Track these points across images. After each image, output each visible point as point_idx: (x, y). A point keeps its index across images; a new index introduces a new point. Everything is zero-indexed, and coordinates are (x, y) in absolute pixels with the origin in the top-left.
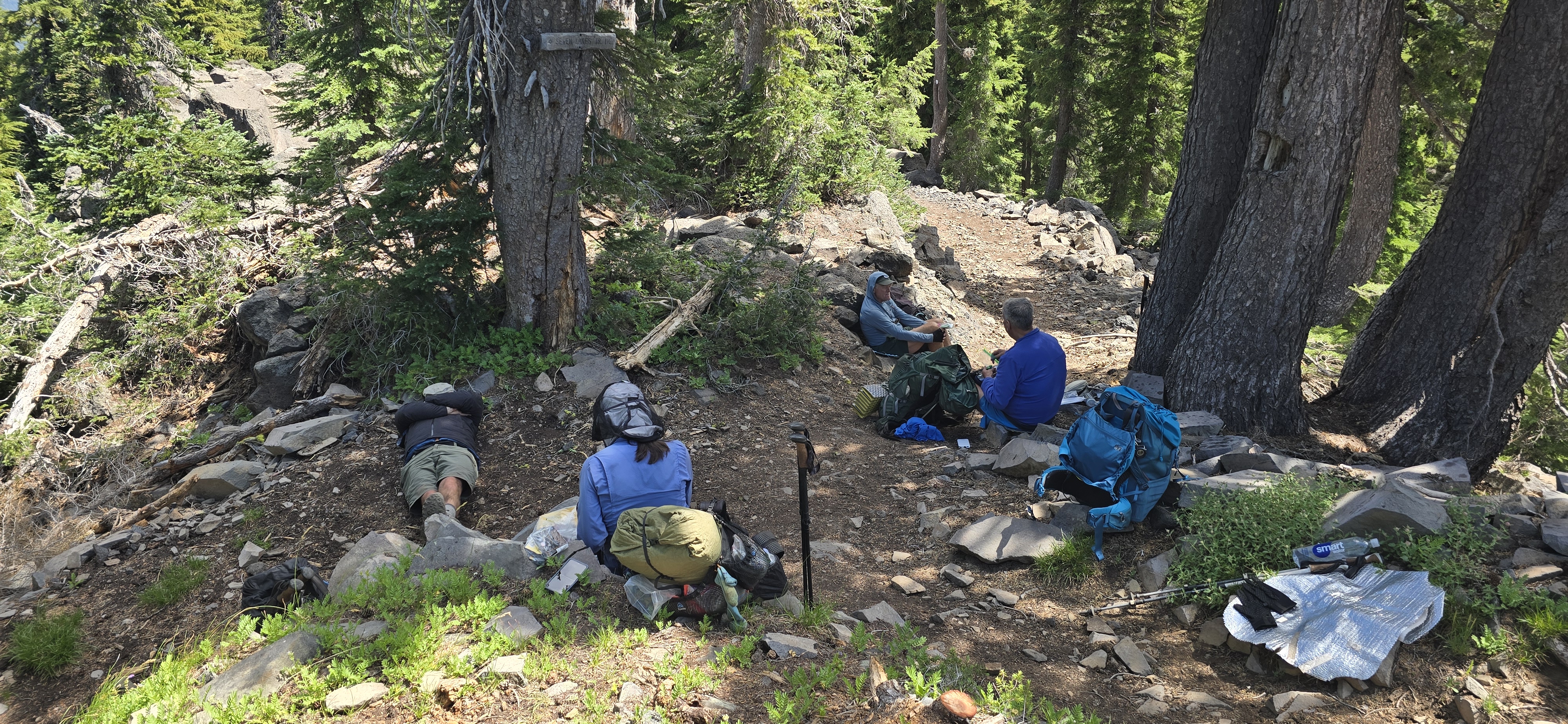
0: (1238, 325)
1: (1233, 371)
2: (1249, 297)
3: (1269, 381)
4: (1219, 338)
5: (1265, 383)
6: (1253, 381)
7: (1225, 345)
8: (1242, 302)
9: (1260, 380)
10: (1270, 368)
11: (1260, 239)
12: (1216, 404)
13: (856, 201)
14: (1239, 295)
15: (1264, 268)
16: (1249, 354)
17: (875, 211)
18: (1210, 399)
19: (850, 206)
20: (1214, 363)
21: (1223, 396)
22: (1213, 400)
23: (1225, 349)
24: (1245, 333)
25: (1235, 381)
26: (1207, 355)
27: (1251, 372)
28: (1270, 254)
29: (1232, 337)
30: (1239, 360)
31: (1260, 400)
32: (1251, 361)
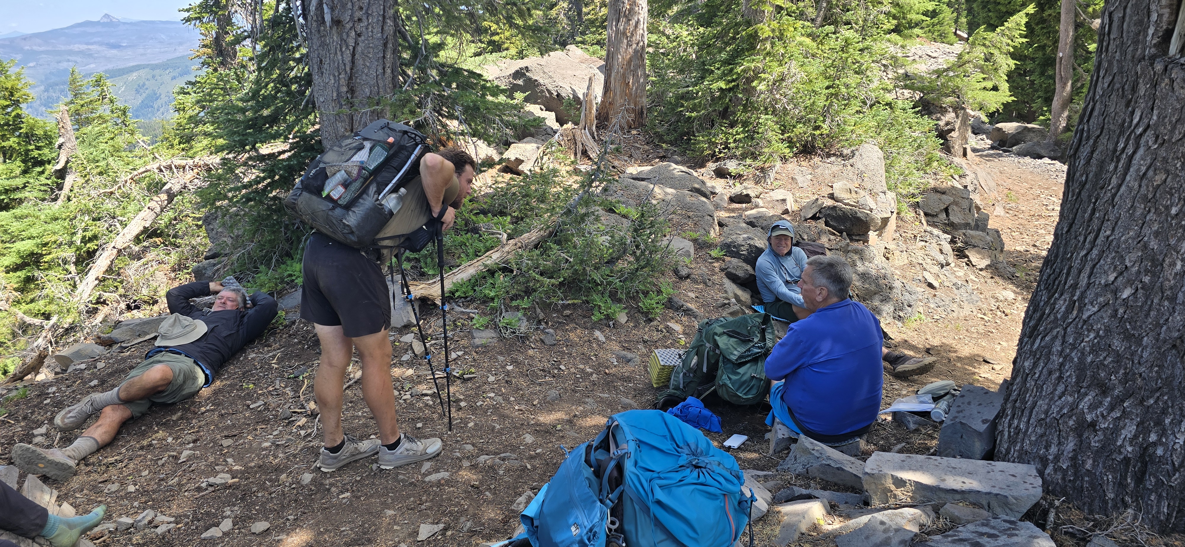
0: (1108, 330)
1: (1093, 407)
2: (1130, 282)
3: (1163, 433)
4: (1073, 347)
5: (1153, 437)
6: (1129, 430)
7: (1081, 360)
8: (1113, 289)
9: (1143, 429)
10: (1164, 412)
11: (1151, 180)
12: (1057, 458)
13: (841, 155)
14: (1112, 278)
15: (1157, 234)
16: (1124, 381)
17: (859, 165)
18: (1047, 447)
19: (833, 159)
20: (1061, 388)
21: (1070, 445)
22: (1053, 449)
23: (1081, 369)
24: (1117, 344)
25: (1093, 425)
26: (1050, 373)
27: (1125, 414)
28: (1168, 208)
29: (1095, 350)
30: (1104, 390)
31: (1145, 464)
32: (1128, 395)
